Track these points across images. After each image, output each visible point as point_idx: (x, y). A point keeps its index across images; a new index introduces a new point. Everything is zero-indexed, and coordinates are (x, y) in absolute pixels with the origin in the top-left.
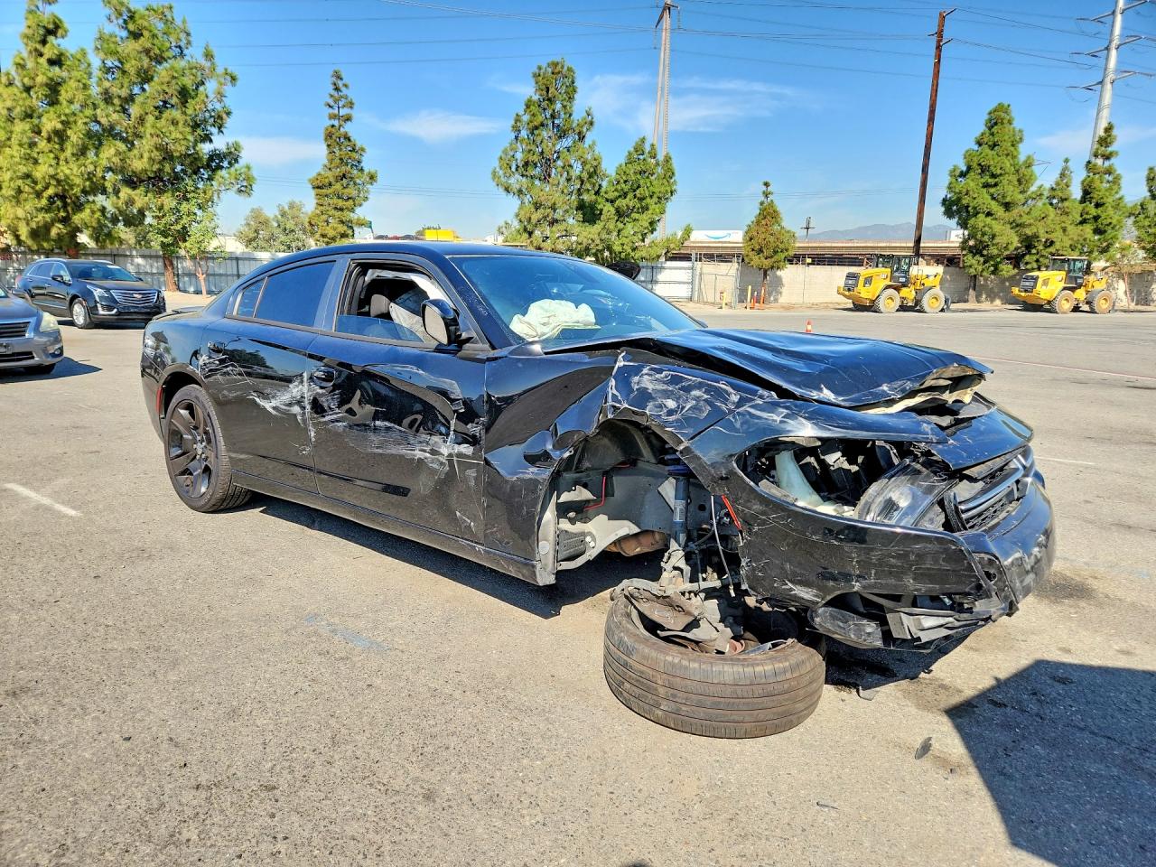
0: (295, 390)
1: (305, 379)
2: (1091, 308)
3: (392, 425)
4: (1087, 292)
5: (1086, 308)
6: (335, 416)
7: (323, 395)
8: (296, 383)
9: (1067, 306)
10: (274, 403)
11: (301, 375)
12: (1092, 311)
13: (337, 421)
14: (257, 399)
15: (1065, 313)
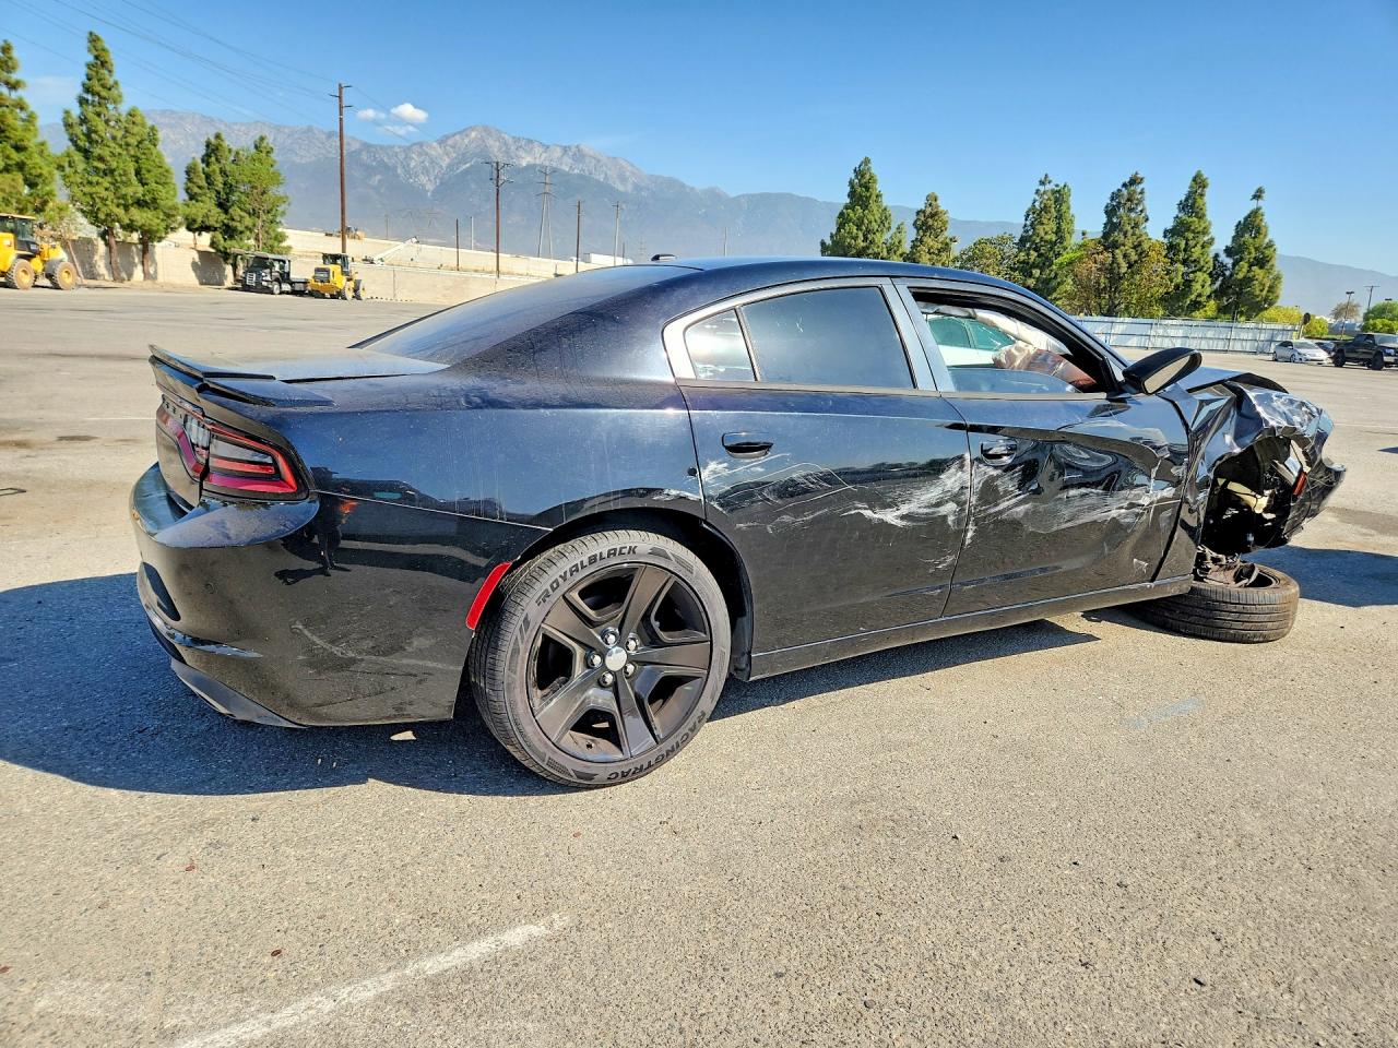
0: (951, 480)
1: (968, 462)
2: (52, 283)
3: (1089, 490)
4: (44, 262)
5: (47, 282)
6: (1014, 500)
7: (998, 477)
8: (952, 470)
9: (27, 280)
10: (904, 509)
11: (961, 458)
12: (56, 287)
13: (1016, 505)
14: (868, 513)
15: (25, 289)
